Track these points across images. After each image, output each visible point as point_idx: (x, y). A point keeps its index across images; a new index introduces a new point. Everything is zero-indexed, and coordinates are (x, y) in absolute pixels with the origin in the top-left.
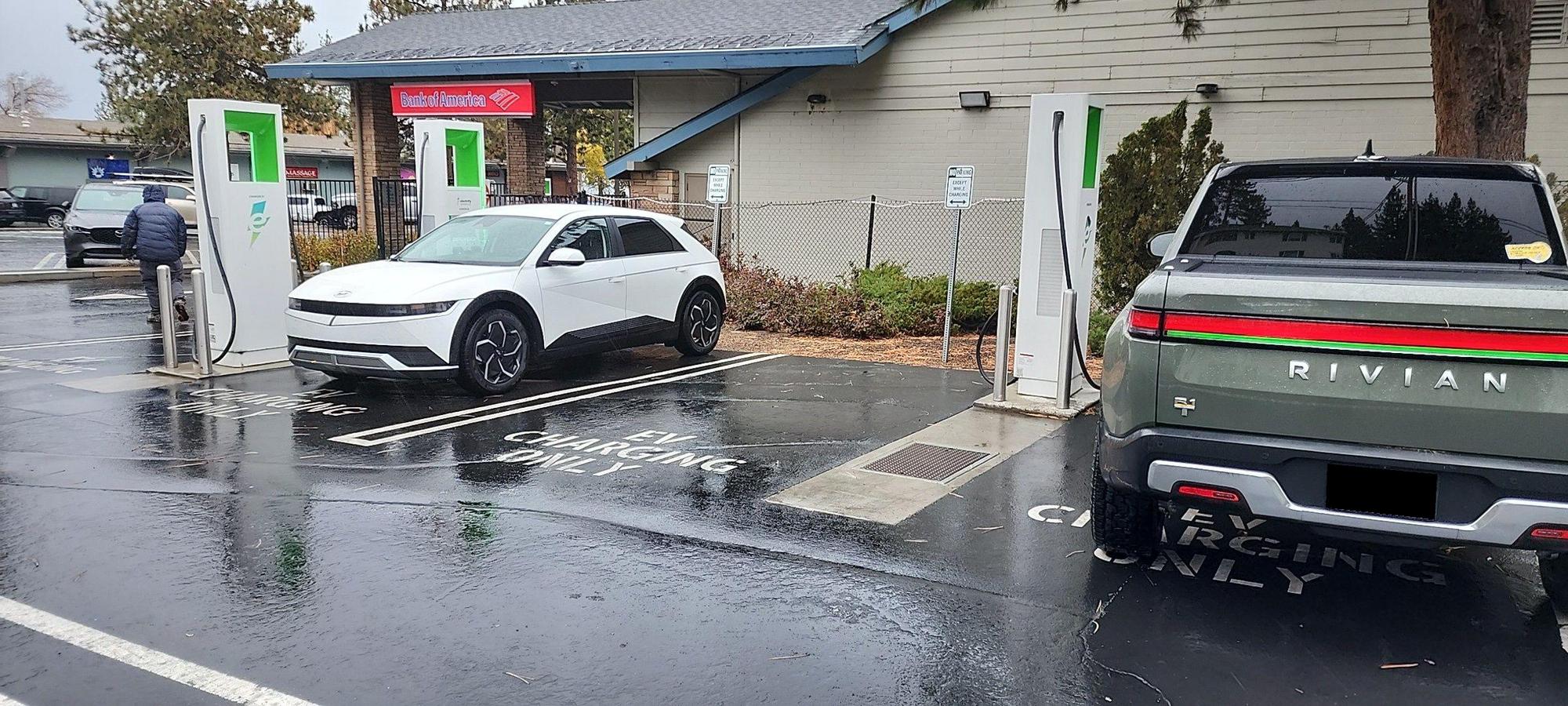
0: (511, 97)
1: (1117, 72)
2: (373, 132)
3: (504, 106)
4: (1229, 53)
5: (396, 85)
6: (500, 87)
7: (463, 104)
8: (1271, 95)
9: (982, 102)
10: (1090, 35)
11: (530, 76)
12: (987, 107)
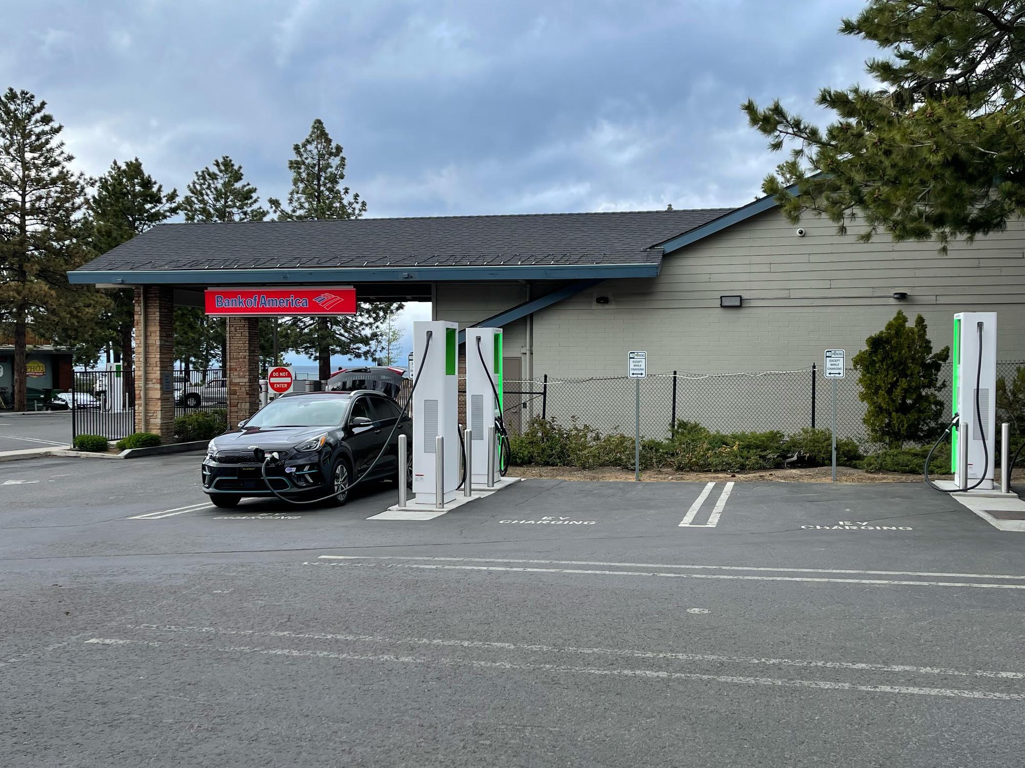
0: (336, 300)
1: (835, 284)
2: (158, 328)
3: (327, 307)
4: (911, 273)
5: (210, 289)
6: (324, 292)
7: (284, 305)
8: (942, 300)
9: (738, 304)
10: (813, 258)
11: (356, 284)
12: (740, 307)
